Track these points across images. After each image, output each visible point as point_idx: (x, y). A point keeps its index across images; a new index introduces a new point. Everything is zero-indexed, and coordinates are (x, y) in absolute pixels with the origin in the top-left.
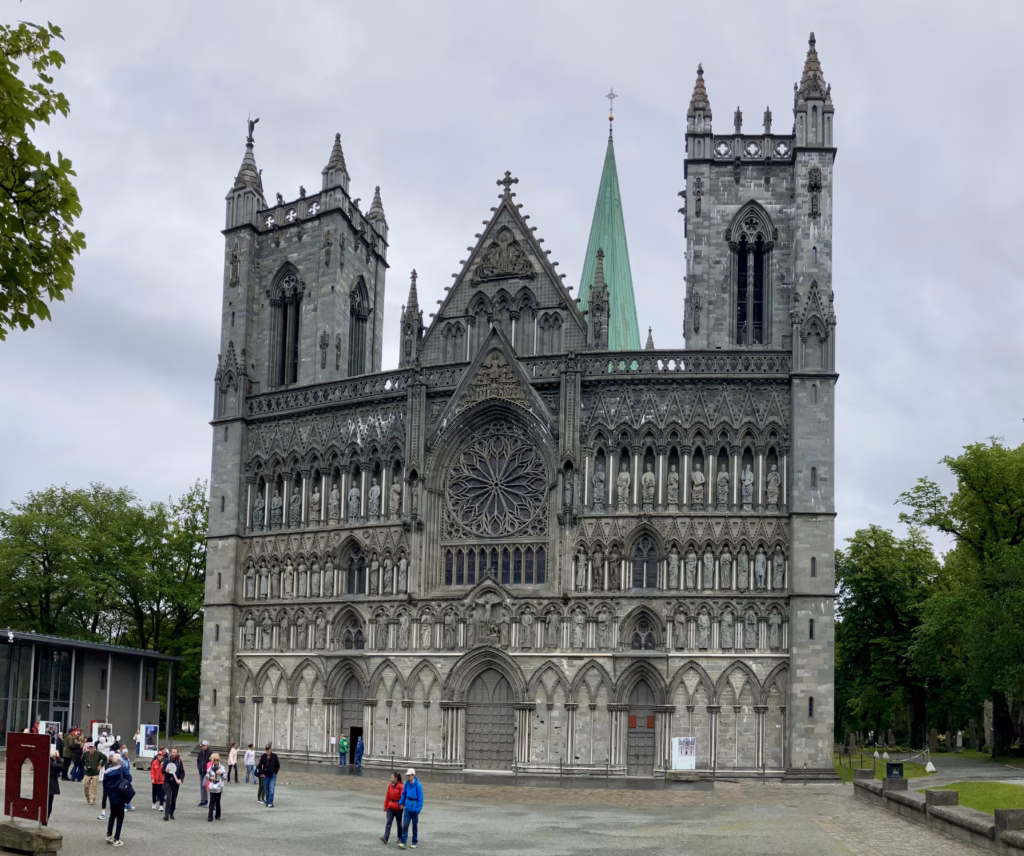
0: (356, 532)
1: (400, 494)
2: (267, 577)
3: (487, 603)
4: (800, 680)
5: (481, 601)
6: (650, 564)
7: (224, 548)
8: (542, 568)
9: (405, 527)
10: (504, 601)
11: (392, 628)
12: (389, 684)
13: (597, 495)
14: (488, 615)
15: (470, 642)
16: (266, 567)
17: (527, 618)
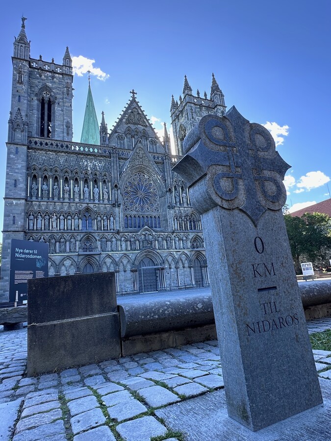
0: (89, 205)
1: (108, 193)
2: (42, 220)
3: (146, 234)
5: (144, 233)
6: (194, 222)
7: (17, 204)
8: (159, 223)
9: (114, 205)
10: (152, 233)
11: (109, 243)
12: (108, 264)
13: (178, 200)
14: (147, 238)
15: (141, 248)
16: (41, 216)
17: (160, 239)
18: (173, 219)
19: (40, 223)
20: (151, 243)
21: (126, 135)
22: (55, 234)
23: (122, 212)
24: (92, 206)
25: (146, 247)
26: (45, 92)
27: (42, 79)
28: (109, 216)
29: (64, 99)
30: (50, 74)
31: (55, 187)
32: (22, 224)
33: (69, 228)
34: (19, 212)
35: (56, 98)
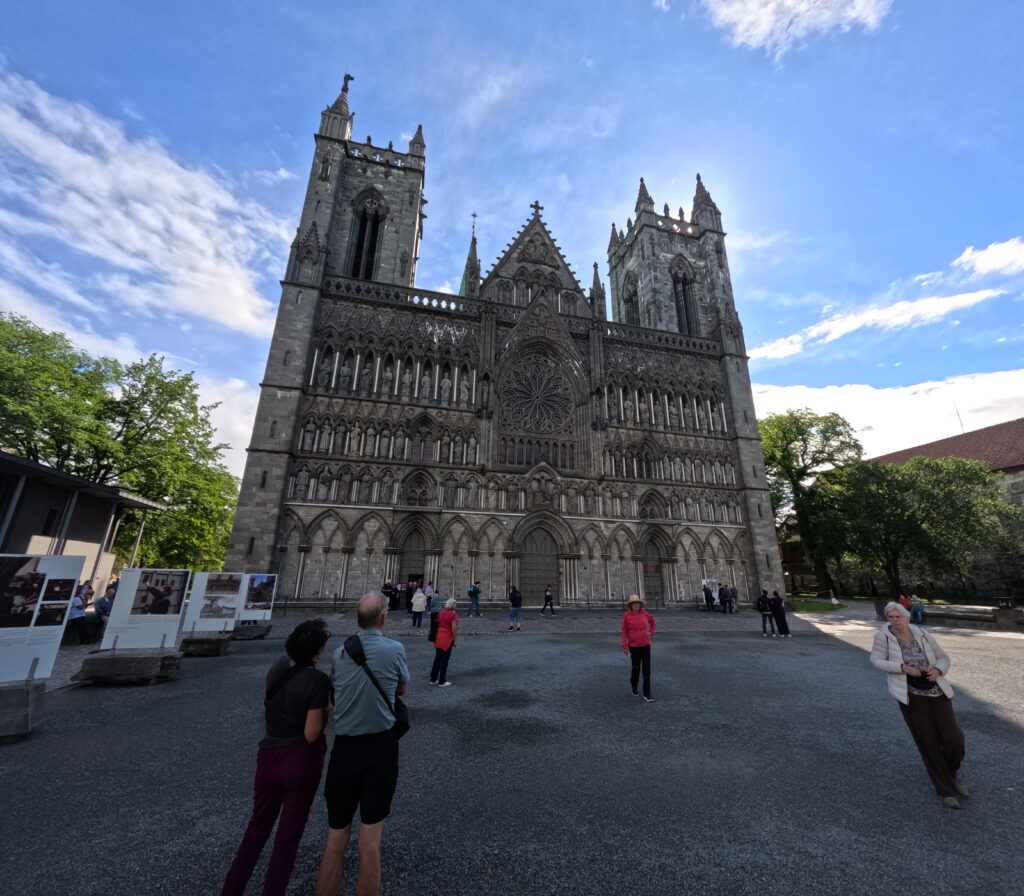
0: (431, 410)
1: (470, 389)
2: (330, 434)
3: (543, 478)
4: (759, 543)
5: (537, 476)
6: (647, 463)
7: (284, 398)
8: (572, 459)
9: (478, 414)
10: (555, 478)
11: (461, 492)
12: (456, 536)
13: (614, 413)
14: (543, 487)
15: (529, 506)
16: (330, 425)
17: (572, 492)
18: (601, 451)
19: (326, 441)
20: (552, 500)
21: (516, 282)
22: (353, 465)
23: (495, 429)
24: (433, 412)
25: (540, 505)
26: (369, 200)
27: (367, 178)
28: (467, 434)
29: (403, 212)
30: (382, 169)
31: (366, 371)
32: (289, 438)
33: (384, 453)
34: (285, 413)
35: (388, 209)
